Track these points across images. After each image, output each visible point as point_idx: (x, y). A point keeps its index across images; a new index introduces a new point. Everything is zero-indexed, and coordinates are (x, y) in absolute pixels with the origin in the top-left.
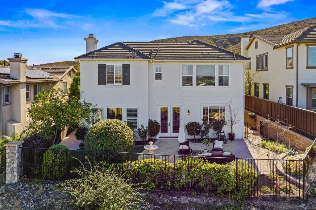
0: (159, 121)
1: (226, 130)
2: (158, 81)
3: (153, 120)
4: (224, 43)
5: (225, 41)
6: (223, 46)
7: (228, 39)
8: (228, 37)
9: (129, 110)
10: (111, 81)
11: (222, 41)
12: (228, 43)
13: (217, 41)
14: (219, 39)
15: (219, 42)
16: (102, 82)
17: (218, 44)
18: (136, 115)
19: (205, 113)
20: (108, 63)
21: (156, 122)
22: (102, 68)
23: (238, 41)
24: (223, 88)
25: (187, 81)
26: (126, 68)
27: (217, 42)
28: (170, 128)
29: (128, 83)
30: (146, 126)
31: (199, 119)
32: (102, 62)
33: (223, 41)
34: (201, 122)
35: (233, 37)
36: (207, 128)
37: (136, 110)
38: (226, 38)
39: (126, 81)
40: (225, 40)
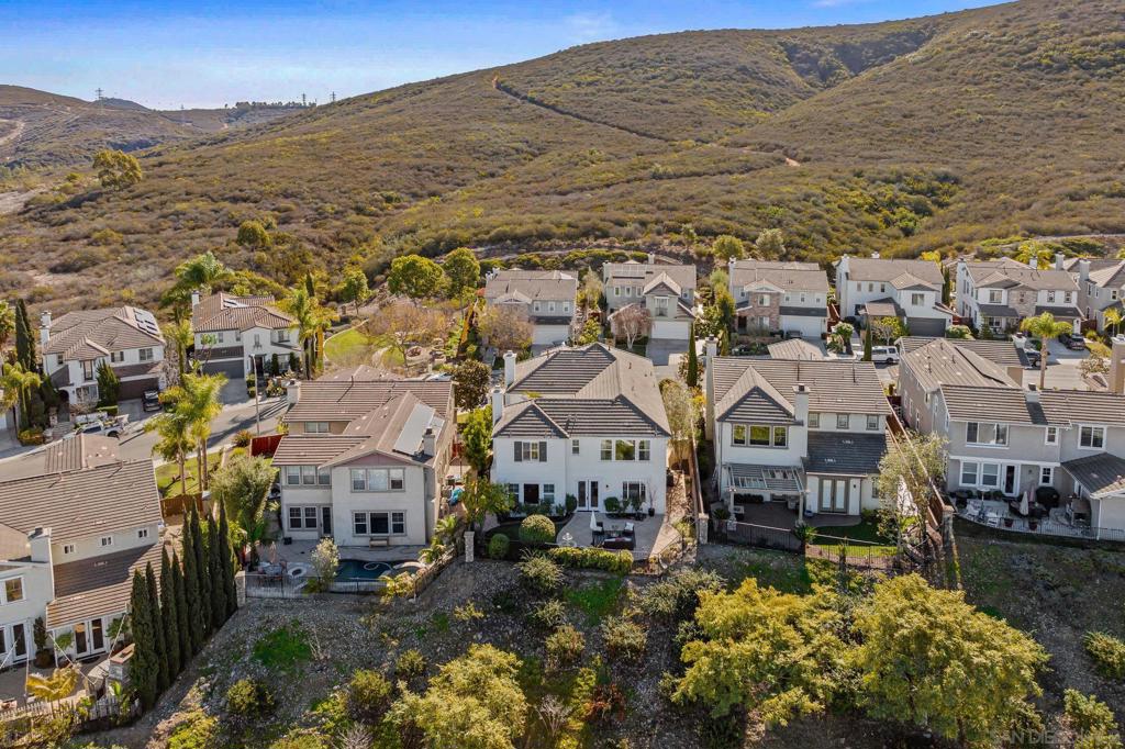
0: (576, 495)
1: (645, 507)
2: (576, 456)
3: (571, 494)
4: (821, 62)
5: (829, 56)
6: (817, 74)
7: (837, 48)
8: (836, 40)
9: (545, 486)
10: (527, 456)
11: (816, 54)
12: (836, 62)
13: (798, 55)
14: (808, 48)
15: (807, 59)
16: (518, 458)
17: (803, 65)
18: (553, 491)
19: (625, 487)
20: (524, 440)
21: (573, 498)
22: (518, 445)
23: (871, 57)
24: (644, 464)
25: (607, 455)
26: (543, 446)
27: (799, 58)
28: (588, 501)
29: (545, 460)
30: (563, 503)
31: (618, 493)
32: (518, 439)
33: (820, 52)
34: (620, 499)
35: (856, 41)
36: (626, 504)
37: (552, 486)
38: (830, 45)
39: (543, 458)
40: (827, 51)
